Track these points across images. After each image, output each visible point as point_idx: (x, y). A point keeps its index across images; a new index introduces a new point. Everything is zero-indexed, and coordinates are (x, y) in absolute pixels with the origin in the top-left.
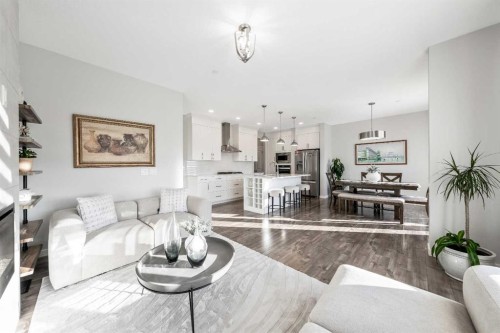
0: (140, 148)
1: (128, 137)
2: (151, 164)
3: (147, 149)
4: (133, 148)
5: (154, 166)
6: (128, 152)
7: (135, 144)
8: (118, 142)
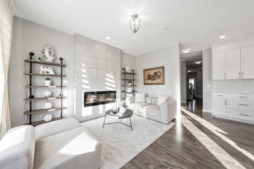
0: (159, 77)
1: (155, 73)
2: (163, 83)
3: (161, 77)
4: (156, 77)
5: (164, 84)
6: (155, 79)
7: (157, 76)
8: (152, 76)
